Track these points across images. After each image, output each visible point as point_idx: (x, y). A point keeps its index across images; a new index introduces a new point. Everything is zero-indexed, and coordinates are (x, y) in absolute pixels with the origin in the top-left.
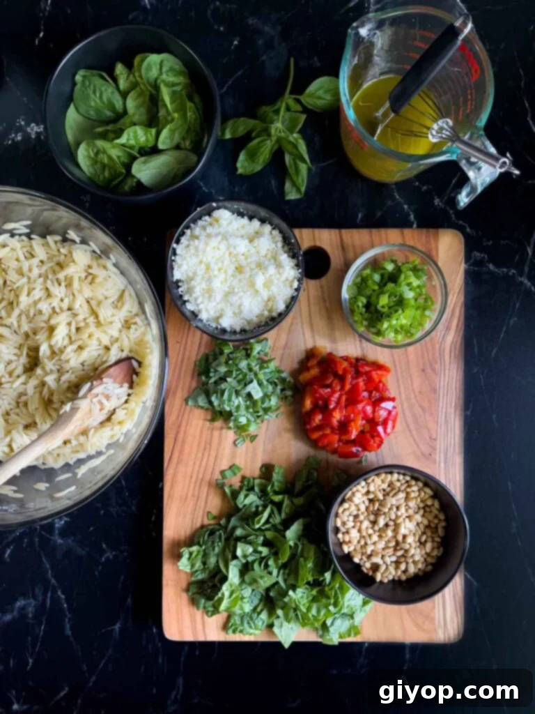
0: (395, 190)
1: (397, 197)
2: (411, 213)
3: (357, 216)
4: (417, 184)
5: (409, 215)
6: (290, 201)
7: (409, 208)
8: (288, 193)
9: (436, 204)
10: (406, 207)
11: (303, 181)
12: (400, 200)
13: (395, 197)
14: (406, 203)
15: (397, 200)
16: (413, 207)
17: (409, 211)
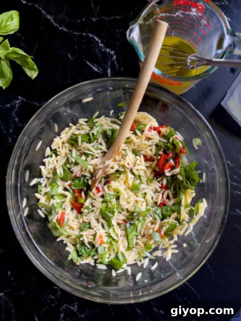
0: (73, 32)
1: (77, 33)
2: (89, 34)
3: (69, 57)
4: (79, 21)
5: (89, 36)
6: (36, 78)
7: (85, 33)
8: (32, 76)
9: (95, 21)
10: (84, 34)
11: (32, 64)
12: (79, 34)
13: (76, 34)
14: (82, 33)
15: (78, 34)
16: (87, 32)
17: (87, 34)
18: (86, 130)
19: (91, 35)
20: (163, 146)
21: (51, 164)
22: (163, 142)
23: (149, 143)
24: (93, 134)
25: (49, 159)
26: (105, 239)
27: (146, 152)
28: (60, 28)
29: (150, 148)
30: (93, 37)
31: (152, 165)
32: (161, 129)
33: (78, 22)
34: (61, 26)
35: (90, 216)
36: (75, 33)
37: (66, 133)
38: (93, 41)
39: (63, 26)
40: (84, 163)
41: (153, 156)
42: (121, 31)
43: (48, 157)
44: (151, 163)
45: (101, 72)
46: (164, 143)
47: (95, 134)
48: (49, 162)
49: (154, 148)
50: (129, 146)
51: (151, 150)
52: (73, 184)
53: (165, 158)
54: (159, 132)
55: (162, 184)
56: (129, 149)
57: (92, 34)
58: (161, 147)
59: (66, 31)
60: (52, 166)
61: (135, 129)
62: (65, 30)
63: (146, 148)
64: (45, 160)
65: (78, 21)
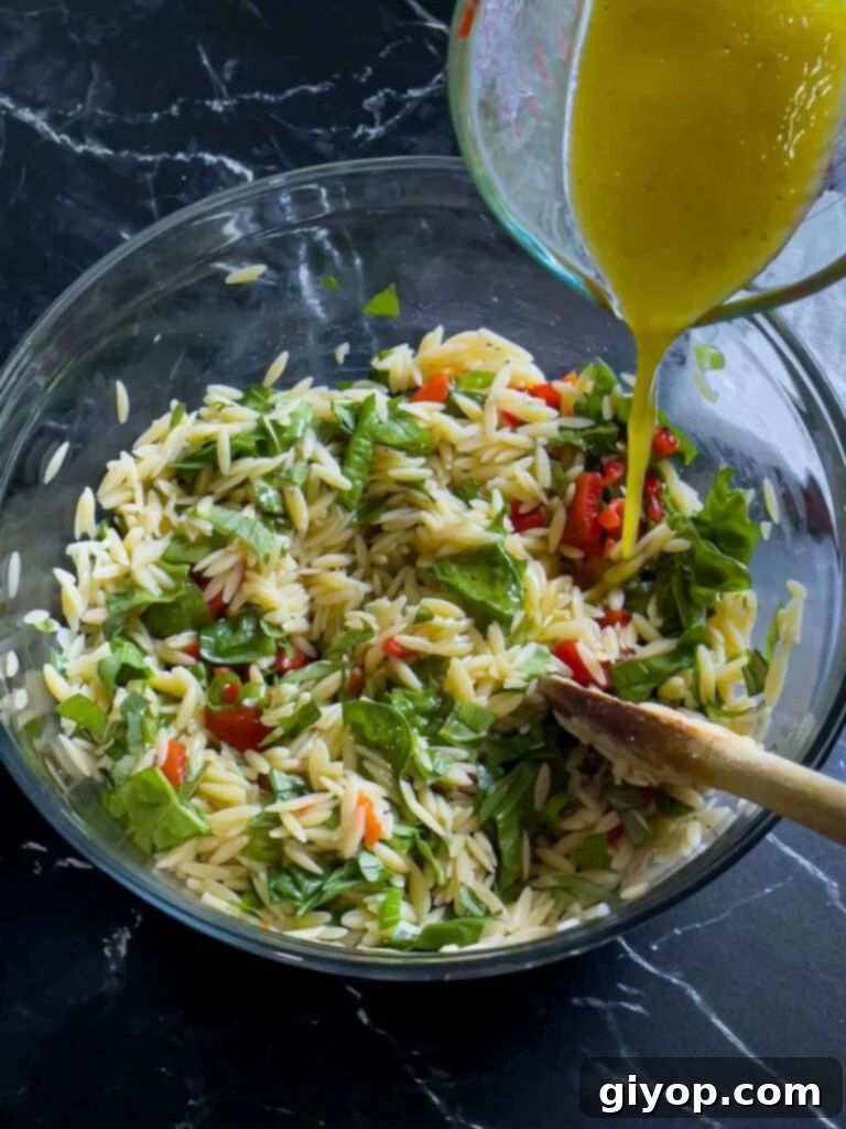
0: (136, 155)
1: (150, 158)
2: (200, 155)
4: (155, 116)
5: (202, 161)
7: (185, 151)
9: (220, 109)
10: (180, 156)
12: (159, 157)
13: (145, 162)
14: (174, 153)
15: (154, 161)
16: (192, 147)
17: (193, 155)
18: (240, 420)
19: (209, 158)
20: (580, 442)
21: (103, 564)
22: (575, 430)
23: (519, 438)
24: (275, 423)
25: (92, 546)
26: (388, 825)
27: (513, 479)
28: (80, 149)
29: (528, 461)
30: (221, 164)
31: (544, 539)
32: (558, 385)
33: (152, 121)
34: (82, 141)
35: (301, 746)
36: (142, 158)
37: (155, 442)
38: (223, 175)
39: (88, 140)
40: (252, 531)
41: (543, 498)
42: (334, 129)
43: (85, 537)
44: (539, 532)
45: (272, 279)
46: (582, 430)
47: (285, 422)
48: (93, 558)
49: (543, 459)
50: (437, 466)
51: (532, 470)
52: (208, 642)
53: (594, 487)
54: (554, 401)
55: (607, 609)
56: (435, 476)
57: (214, 153)
58: (574, 449)
59: (106, 155)
60: (105, 571)
61: (450, 394)
62: (100, 150)
63: (507, 463)
64: (71, 549)
65: (151, 117)
